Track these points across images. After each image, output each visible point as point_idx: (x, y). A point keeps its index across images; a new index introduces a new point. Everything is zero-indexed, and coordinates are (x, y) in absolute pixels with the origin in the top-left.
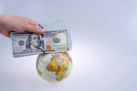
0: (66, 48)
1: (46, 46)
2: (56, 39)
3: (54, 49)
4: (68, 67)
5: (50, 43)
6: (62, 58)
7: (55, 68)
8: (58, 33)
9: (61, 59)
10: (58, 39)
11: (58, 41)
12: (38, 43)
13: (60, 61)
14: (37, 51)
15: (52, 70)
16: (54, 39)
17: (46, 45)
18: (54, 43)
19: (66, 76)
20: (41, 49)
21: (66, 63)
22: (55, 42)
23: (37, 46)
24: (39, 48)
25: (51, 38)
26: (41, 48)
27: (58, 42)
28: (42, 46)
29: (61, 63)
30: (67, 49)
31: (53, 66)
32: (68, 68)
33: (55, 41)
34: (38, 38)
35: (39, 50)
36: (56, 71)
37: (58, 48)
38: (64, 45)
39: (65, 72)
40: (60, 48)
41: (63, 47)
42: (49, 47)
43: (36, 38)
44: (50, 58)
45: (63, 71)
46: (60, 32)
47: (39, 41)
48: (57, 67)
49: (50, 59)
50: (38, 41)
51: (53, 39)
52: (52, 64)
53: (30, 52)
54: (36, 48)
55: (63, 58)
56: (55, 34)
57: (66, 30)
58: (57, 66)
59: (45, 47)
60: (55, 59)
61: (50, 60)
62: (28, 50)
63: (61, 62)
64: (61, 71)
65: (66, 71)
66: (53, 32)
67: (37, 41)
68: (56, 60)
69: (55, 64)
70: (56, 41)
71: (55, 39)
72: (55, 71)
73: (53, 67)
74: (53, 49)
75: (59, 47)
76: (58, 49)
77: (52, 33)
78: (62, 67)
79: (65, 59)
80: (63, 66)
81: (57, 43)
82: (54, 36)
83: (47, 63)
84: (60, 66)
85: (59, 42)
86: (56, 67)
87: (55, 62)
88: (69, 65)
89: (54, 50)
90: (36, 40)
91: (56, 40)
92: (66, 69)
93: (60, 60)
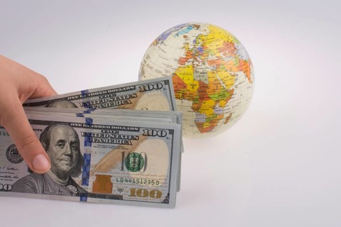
0: (160, 195)
1: (97, 175)
2: (134, 156)
3: (120, 190)
4: (233, 87)
5: (111, 167)
6: (214, 58)
7: (191, 90)
8: (141, 137)
9: (212, 62)
10: (140, 156)
11: (137, 166)
12: (71, 161)
13: (208, 68)
14: (62, 189)
15: (181, 95)
16: (126, 155)
17: (96, 173)
18: (122, 169)
19: (226, 116)
20: (76, 185)
21: (227, 74)
22: (128, 168)
23: (64, 172)
24: (70, 179)
25: (116, 150)
26: (78, 180)
27: (139, 169)
28: (81, 176)
29: (210, 75)
30: (163, 197)
31: (187, 82)
32: (233, 90)
33: (128, 163)
34: (71, 143)
35: (71, 187)
36: (194, 100)
37: (133, 191)
38: (158, 182)
39: (222, 102)
40: (139, 192)
41: (150, 187)
42: (104, 181)
43: (67, 144)
44: (178, 58)
45: (217, 101)
46: (150, 133)
47: (75, 153)
48: (197, 87)
49: (175, 60)
50: (71, 156)
51: (123, 153)
52: (181, 77)
53: (41, 188)
54: (61, 178)
55: (219, 58)
56: (133, 138)
57: (172, 132)
58: (196, 83)
59: (92, 180)
60: (192, 60)
61: (175, 65)
62: (34, 181)
63: (209, 70)
64: (209, 98)
65: (227, 101)
66: (127, 129)
67: (69, 153)
68: (196, 63)
69: (191, 78)
70: (131, 165)
71: (128, 157)
72: (191, 98)
73: (185, 87)
74: (115, 192)
75: (137, 187)
76: (133, 195)
77: (121, 132)
78: (212, 87)
79: (223, 62)
80: (217, 83)
81: (133, 170)
82: (127, 143)
83: (167, 72)
84: (206, 82)
85: (142, 170)
86: (193, 86)
87: (190, 70)
88: (237, 83)
89: (118, 193)
90: (63, 151)
91: (132, 159)
92: (227, 95)
93: (207, 65)
